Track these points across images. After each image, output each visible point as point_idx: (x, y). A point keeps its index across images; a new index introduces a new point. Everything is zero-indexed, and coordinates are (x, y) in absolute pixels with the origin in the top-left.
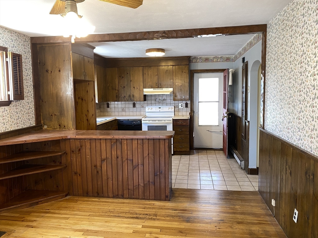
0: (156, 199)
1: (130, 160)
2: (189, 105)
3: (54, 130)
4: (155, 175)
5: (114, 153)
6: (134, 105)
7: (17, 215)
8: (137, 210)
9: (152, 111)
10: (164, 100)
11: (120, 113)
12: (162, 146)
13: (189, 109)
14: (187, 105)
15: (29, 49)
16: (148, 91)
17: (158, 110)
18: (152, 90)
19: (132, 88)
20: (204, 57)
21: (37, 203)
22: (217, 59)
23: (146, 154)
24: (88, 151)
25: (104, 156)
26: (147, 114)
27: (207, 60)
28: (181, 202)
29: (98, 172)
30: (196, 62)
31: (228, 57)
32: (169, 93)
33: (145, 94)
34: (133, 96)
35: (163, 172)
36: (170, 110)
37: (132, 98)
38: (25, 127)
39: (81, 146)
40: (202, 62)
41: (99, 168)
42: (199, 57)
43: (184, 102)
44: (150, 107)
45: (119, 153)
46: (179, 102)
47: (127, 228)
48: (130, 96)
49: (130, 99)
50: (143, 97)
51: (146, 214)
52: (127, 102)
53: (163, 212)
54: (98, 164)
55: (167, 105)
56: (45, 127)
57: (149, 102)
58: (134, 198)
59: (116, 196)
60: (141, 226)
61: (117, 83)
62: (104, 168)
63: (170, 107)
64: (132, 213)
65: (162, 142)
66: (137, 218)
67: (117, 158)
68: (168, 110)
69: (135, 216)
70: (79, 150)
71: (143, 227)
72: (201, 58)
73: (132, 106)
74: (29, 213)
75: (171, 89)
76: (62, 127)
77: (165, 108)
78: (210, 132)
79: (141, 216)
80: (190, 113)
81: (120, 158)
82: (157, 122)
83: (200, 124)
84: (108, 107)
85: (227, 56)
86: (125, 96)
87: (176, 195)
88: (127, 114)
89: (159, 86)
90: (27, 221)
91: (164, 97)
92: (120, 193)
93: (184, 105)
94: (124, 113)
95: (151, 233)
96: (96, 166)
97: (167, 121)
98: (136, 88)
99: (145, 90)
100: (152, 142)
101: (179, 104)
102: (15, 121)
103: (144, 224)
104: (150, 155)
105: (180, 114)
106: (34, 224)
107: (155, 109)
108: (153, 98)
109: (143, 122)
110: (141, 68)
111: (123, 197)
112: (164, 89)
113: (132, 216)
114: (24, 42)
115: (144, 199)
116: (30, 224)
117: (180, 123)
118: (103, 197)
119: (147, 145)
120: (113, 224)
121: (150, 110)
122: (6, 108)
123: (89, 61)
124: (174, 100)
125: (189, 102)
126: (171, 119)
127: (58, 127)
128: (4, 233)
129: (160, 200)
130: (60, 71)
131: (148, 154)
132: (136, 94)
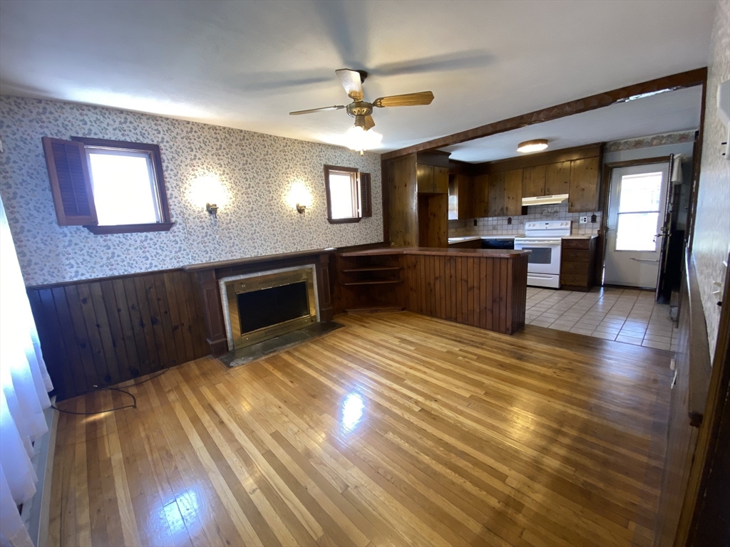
0: (493, 330)
1: (465, 280)
2: (598, 219)
3: (400, 246)
4: (494, 301)
5: (448, 271)
6: (510, 221)
7: (359, 317)
8: (465, 335)
9: (534, 228)
10: (556, 212)
11: (490, 232)
12: (504, 267)
13: (597, 225)
14: (594, 219)
15: (379, 167)
16: (528, 201)
17: (544, 227)
18: (534, 199)
19: (506, 199)
20: (633, 139)
21: (376, 311)
22: (659, 139)
23: (483, 276)
24: (422, 267)
25: (437, 274)
26: (527, 233)
27: (638, 144)
28: (526, 339)
29: (431, 290)
30: (618, 150)
31: (684, 134)
32: (560, 202)
33: (524, 205)
34: (507, 208)
35: (504, 299)
36: (563, 227)
37: (505, 211)
38: (374, 242)
39: (417, 262)
40: (628, 149)
41: (432, 286)
42: (623, 141)
43: (590, 214)
44: (532, 223)
45: (453, 272)
46: (581, 214)
47: (442, 347)
48: (502, 209)
49: (502, 212)
50: (520, 209)
51: (472, 341)
52: (499, 218)
53: (495, 343)
54: (432, 283)
55: (559, 219)
56: (393, 244)
57: (532, 216)
58: (468, 324)
59: (449, 318)
60: (458, 349)
61: (487, 192)
62: (437, 287)
63: (564, 222)
64: (456, 337)
65: (504, 262)
66: (459, 342)
67: (451, 277)
68: (559, 227)
69: (458, 339)
70: (415, 266)
71: (460, 350)
72: (627, 142)
73: (506, 222)
74: (367, 317)
75: (566, 196)
76: (406, 244)
77: (556, 224)
78: (635, 262)
79: (464, 341)
80: (599, 231)
81: (453, 278)
82: (537, 242)
83: (618, 248)
84: (475, 224)
85: (682, 132)
86: (495, 210)
87: (526, 331)
88: (500, 232)
89: (546, 192)
90: (364, 322)
91: (556, 208)
92: (453, 316)
93: (590, 219)
94: (495, 232)
95: (464, 357)
96: (429, 284)
97: (551, 242)
98: (511, 198)
99: (524, 200)
100: (490, 262)
101: (581, 218)
102: (364, 237)
103: (463, 348)
104: (488, 277)
105: (581, 232)
106: (367, 325)
107: (539, 225)
108: (539, 210)
109: (515, 242)
110: (521, 171)
111: (456, 320)
112: (554, 197)
113: (454, 338)
114: (375, 160)
115: (480, 327)
116: (365, 324)
117: (573, 245)
118: (436, 317)
119: (485, 264)
120: (431, 341)
121: (531, 228)
122: (357, 224)
123: (441, 171)
124: (570, 211)
125: (598, 214)
126: (560, 239)
127: (403, 243)
128: (344, 326)
129: (499, 331)
130: (406, 186)
131: (486, 276)
132: (511, 206)
